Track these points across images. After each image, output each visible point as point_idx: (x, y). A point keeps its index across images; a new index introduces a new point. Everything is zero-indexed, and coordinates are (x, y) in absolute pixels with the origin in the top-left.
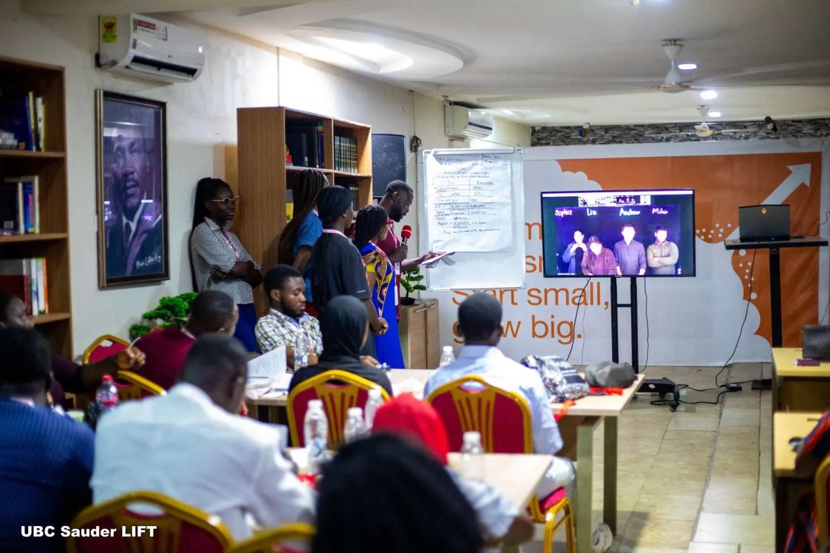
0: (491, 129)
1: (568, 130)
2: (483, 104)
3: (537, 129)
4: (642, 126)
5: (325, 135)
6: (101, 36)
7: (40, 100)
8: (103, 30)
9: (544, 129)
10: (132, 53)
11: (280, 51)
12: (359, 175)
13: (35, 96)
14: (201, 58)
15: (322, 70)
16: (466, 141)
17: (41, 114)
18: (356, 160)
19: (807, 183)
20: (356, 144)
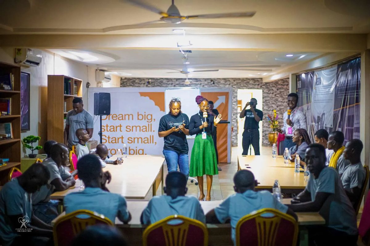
0: (110, 79)
1: (134, 79)
2: (109, 70)
3: (123, 78)
4: (162, 79)
5: (71, 84)
6: (16, 53)
7: (13, 75)
8: (17, 51)
9: (126, 78)
10: (26, 59)
11: (55, 54)
12: (78, 97)
13: (12, 74)
14: (40, 59)
15: (65, 60)
16: (102, 83)
17: (13, 80)
18: (77, 91)
19: (224, 102)
20: (77, 86)
